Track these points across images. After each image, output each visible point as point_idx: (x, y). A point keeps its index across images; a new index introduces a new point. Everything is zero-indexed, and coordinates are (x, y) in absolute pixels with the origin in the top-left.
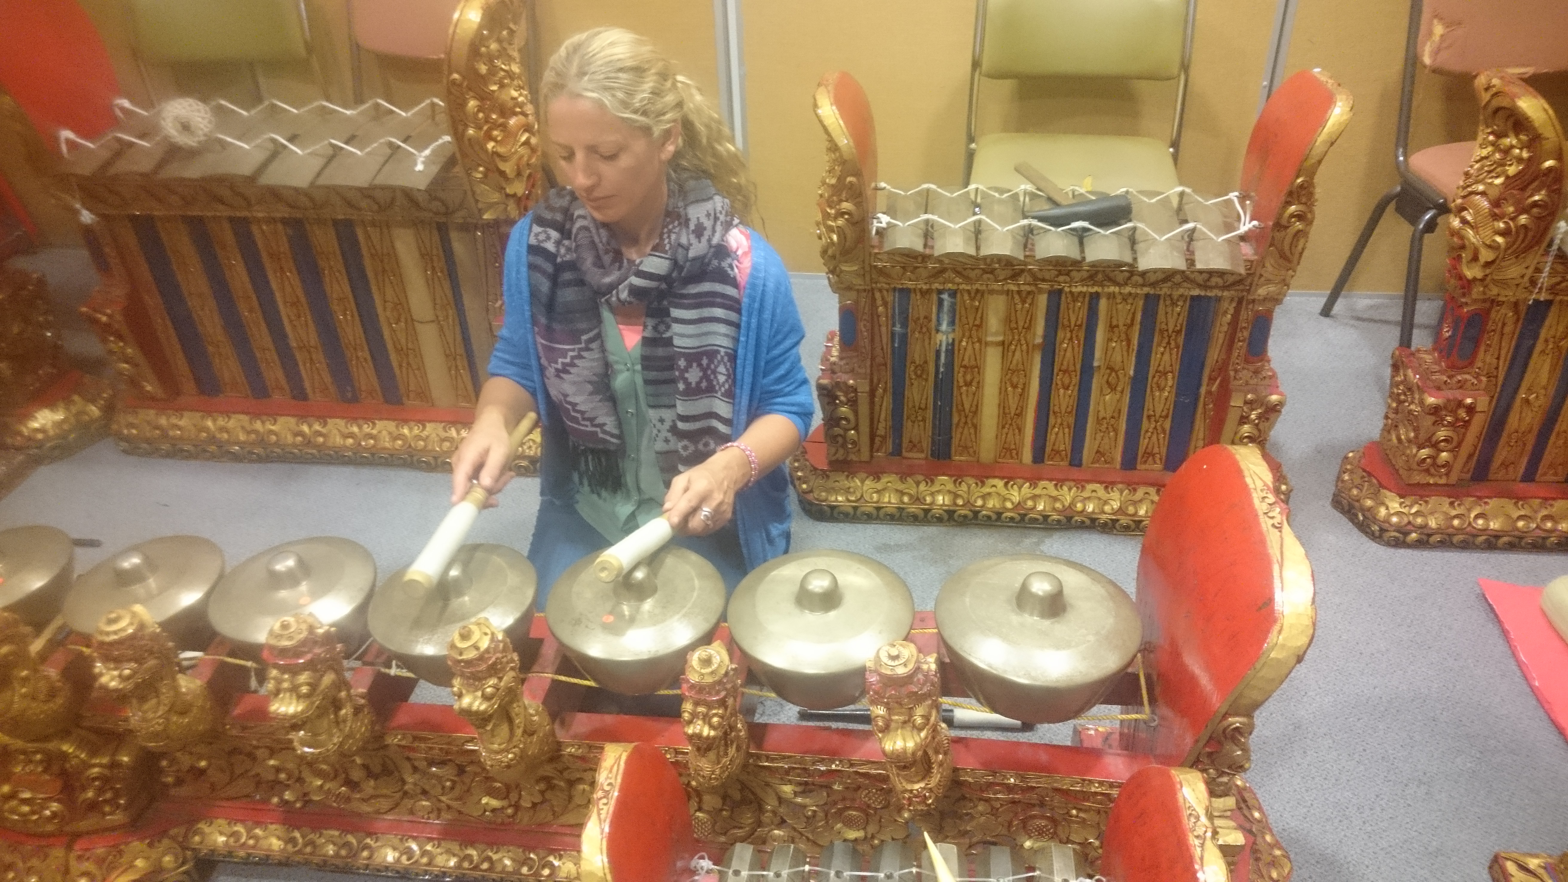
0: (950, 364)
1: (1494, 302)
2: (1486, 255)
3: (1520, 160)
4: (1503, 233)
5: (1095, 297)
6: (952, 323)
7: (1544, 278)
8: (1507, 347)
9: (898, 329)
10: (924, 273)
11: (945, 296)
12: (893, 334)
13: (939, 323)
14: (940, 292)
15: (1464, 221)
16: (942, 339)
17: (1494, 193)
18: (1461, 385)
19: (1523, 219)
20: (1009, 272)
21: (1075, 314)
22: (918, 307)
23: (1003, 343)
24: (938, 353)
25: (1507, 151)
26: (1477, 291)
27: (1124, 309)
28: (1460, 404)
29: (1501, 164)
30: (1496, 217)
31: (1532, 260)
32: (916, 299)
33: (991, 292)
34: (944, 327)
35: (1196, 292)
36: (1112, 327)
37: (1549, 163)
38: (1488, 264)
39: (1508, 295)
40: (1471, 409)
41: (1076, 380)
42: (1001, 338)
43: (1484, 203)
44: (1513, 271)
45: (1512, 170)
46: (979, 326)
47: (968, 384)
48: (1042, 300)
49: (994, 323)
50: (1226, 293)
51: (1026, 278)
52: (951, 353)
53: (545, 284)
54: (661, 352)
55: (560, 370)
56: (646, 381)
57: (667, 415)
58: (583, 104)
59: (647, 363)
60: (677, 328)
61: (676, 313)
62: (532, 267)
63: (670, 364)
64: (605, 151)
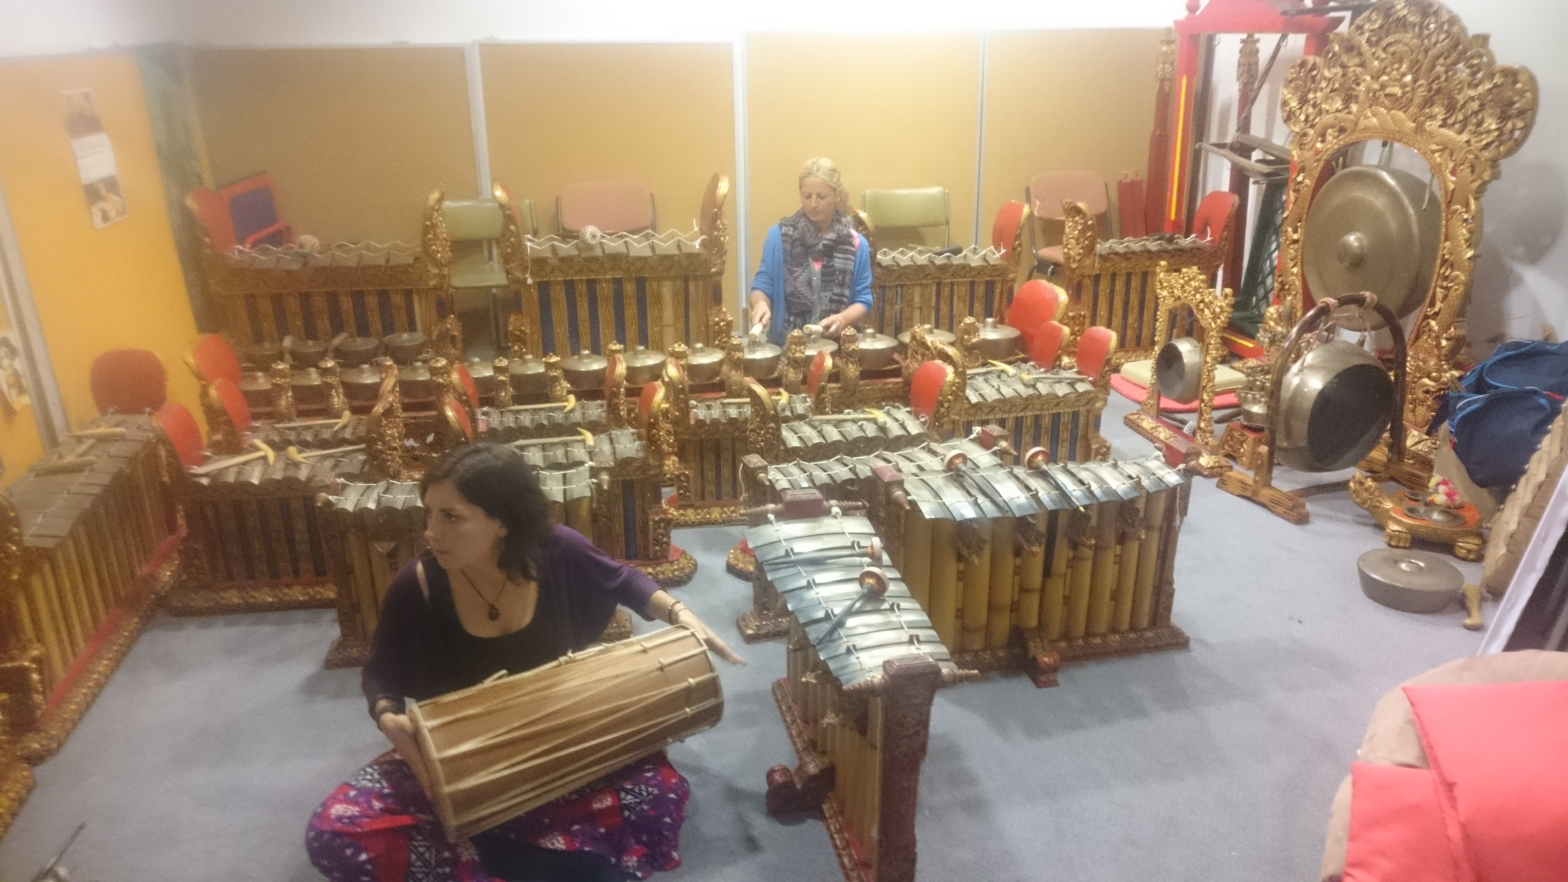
0: (901, 318)
1: (1083, 276)
2: (1078, 258)
3: (1081, 224)
4: (1082, 248)
5: (952, 284)
6: (902, 300)
7: (1097, 265)
8: (1091, 294)
9: (881, 304)
10: (893, 277)
11: (899, 289)
13: (896, 301)
14: (897, 286)
15: (1069, 249)
16: (897, 307)
17: (1076, 237)
18: (1079, 309)
19: (1086, 242)
20: (922, 276)
21: (946, 291)
22: (889, 294)
23: (920, 307)
24: (897, 313)
25: (1077, 222)
26: (1077, 272)
27: (963, 289)
28: (1080, 315)
29: (1076, 227)
30: (1078, 244)
31: (1092, 258)
32: (887, 290)
33: (916, 285)
34: (899, 302)
35: (988, 279)
36: (959, 297)
37: (1090, 222)
38: (1079, 261)
39: (1087, 272)
40: (1084, 316)
41: (948, 321)
42: (919, 305)
43: (1073, 241)
44: (1087, 262)
45: (1080, 227)
46: (911, 301)
48: (934, 288)
49: (917, 298)
50: (998, 278)
51: (930, 277)
52: (901, 314)
53: (789, 247)
54: (829, 270)
55: (795, 278)
56: (822, 281)
57: (829, 294)
58: (818, 180)
59: (823, 274)
60: (836, 260)
61: (835, 254)
62: (783, 241)
63: (833, 274)
64: (822, 195)
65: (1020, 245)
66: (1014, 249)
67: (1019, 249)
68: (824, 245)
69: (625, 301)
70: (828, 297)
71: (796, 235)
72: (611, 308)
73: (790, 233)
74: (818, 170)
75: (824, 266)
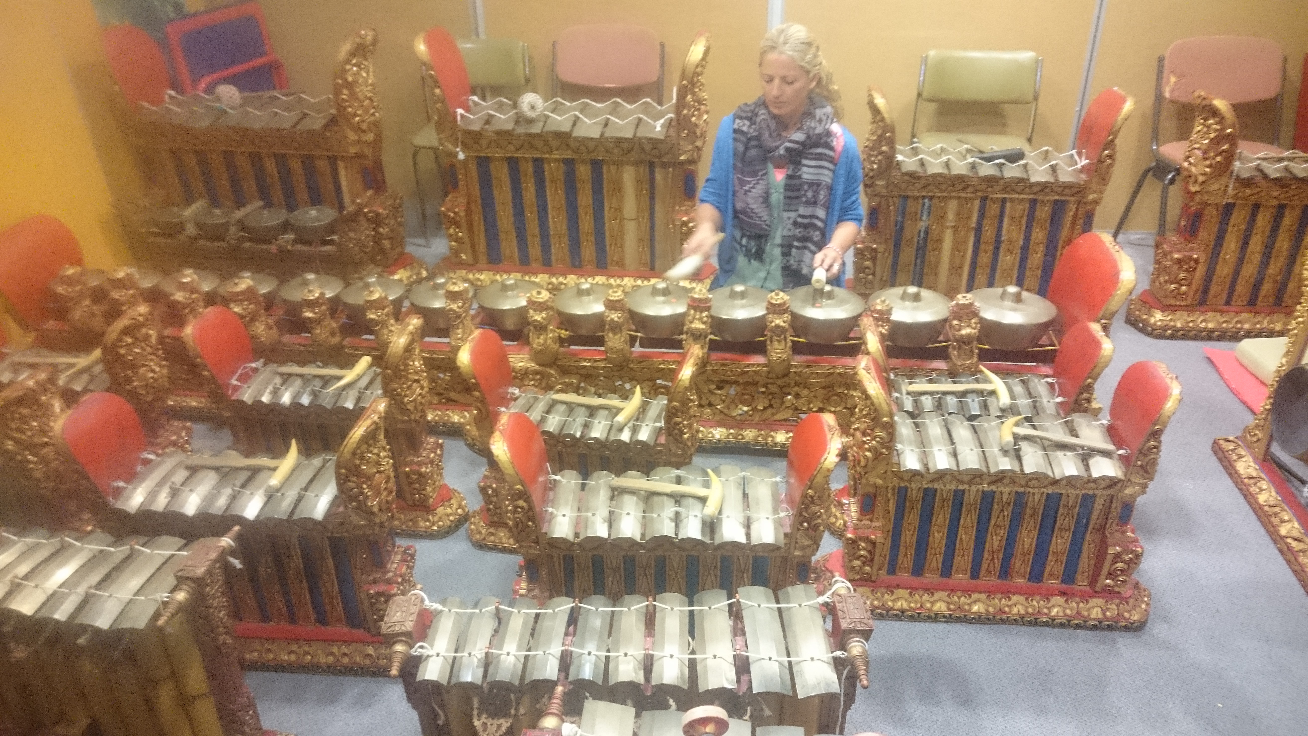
0: (926, 238)
1: (1207, 205)
2: (1201, 179)
3: (1216, 130)
4: (1210, 166)
5: (1004, 200)
6: (929, 215)
7: (1230, 191)
8: (1214, 229)
9: (899, 219)
10: (918, 186)
11: (926, 201)
12: (897, 221)
13: (922, 216)
14: (924, 197)
15: (1190, 164)
16: (922, 224)
17: (1204, 148)
18: (1191, 250)
19: (1218, 159)
20: (961, 187)
21: (993, 210)
22: (912, 206)
23: (954, 227)
24: (920, 232)
25: (1209, 127)
26: (1197, 198)
27: (1019, 207)
28: (1191, 259)
29: (1207, 133)
30: (1205, 159)
31: (1224, 180)
32: (910, 202)
33: (951, 198)
34: (924, 217)
35: (1057, 198)
36: (1012, 218)
37: (1229, 131)
38: (1203, 183)
39: (1213, 200)
40: (1197, 261)
41: (991, 248)
42: (953, 224)
43: (1199, 153)
44: (1215, 186)
45: (1212, 136)
46: (942, 217)
47: (934, 250)
48: (977, 203)
49: (951, 215)
50: (1072, 199)
51: (970, 189)
52: (927, 232)
53: (741, 148)
54: (795, 182)
55: (746, 191)
56: (785, 198)
57: (793, 215)
58: (783, 57)
59: (788, 188)
60: (805, 169)
61: (805, 162)
62: (735, 140)
63: (798, 188)
64: (789, 79)
65: (1110, 156)
66: (1100, 162)
67: (1109, 161)
68: (788, 150)
69: (579, 185)
70: (792, 220)
71: (752, 133)
72: (561, 193)
73: (745, 129)
74: (785, 43)
75: (789, 177)
